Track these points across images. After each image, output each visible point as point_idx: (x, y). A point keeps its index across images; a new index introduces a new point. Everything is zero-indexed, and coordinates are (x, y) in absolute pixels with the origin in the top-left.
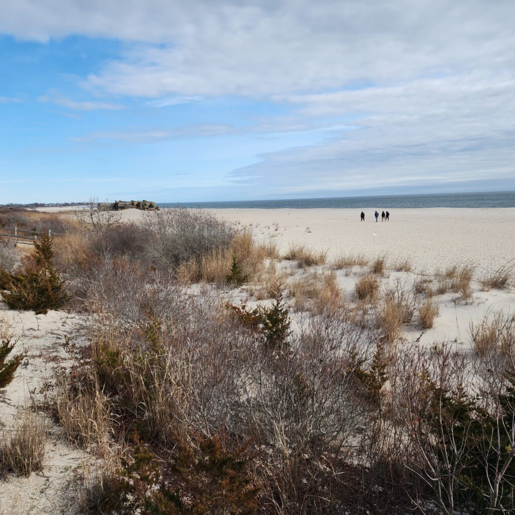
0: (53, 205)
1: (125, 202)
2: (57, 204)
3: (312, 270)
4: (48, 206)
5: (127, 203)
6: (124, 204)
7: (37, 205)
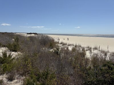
3: (64, 46)
7: (16, 33)
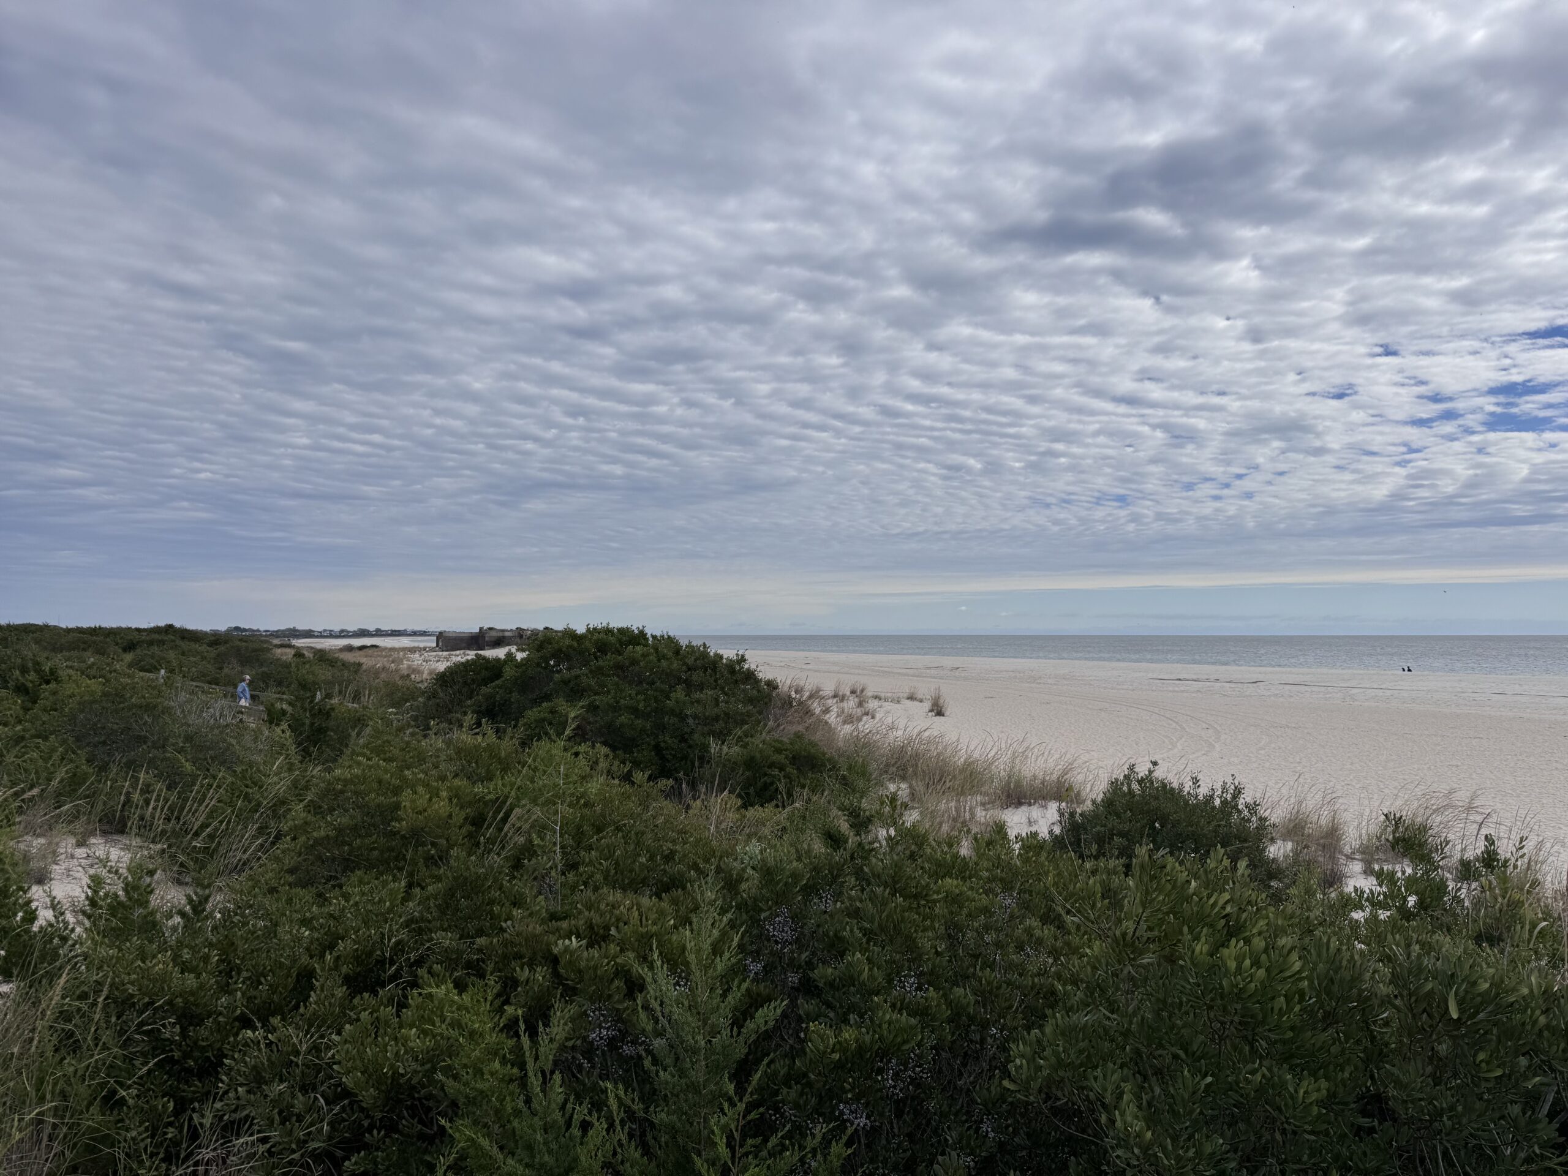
0: (331, 635)
1: (503, 631)
2: (342, 631)
4: (321, 635)
5: (507, 634)
6: (501, 634)
7: (295, 633)
